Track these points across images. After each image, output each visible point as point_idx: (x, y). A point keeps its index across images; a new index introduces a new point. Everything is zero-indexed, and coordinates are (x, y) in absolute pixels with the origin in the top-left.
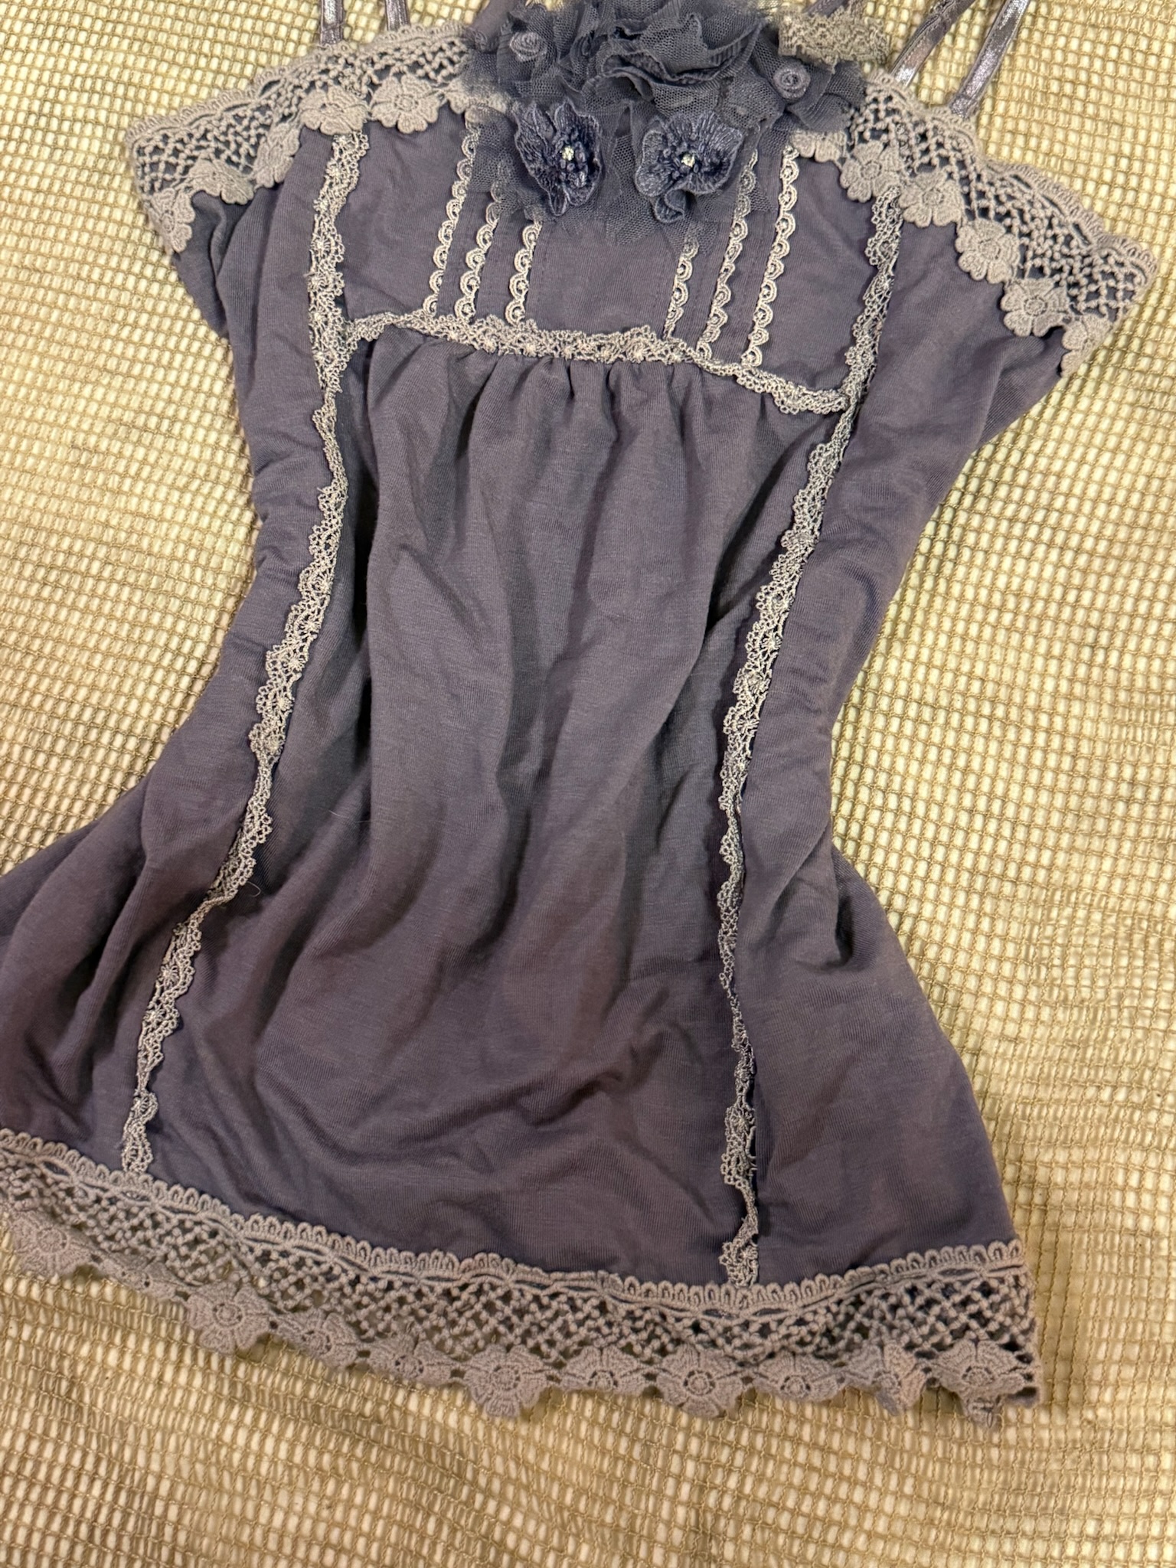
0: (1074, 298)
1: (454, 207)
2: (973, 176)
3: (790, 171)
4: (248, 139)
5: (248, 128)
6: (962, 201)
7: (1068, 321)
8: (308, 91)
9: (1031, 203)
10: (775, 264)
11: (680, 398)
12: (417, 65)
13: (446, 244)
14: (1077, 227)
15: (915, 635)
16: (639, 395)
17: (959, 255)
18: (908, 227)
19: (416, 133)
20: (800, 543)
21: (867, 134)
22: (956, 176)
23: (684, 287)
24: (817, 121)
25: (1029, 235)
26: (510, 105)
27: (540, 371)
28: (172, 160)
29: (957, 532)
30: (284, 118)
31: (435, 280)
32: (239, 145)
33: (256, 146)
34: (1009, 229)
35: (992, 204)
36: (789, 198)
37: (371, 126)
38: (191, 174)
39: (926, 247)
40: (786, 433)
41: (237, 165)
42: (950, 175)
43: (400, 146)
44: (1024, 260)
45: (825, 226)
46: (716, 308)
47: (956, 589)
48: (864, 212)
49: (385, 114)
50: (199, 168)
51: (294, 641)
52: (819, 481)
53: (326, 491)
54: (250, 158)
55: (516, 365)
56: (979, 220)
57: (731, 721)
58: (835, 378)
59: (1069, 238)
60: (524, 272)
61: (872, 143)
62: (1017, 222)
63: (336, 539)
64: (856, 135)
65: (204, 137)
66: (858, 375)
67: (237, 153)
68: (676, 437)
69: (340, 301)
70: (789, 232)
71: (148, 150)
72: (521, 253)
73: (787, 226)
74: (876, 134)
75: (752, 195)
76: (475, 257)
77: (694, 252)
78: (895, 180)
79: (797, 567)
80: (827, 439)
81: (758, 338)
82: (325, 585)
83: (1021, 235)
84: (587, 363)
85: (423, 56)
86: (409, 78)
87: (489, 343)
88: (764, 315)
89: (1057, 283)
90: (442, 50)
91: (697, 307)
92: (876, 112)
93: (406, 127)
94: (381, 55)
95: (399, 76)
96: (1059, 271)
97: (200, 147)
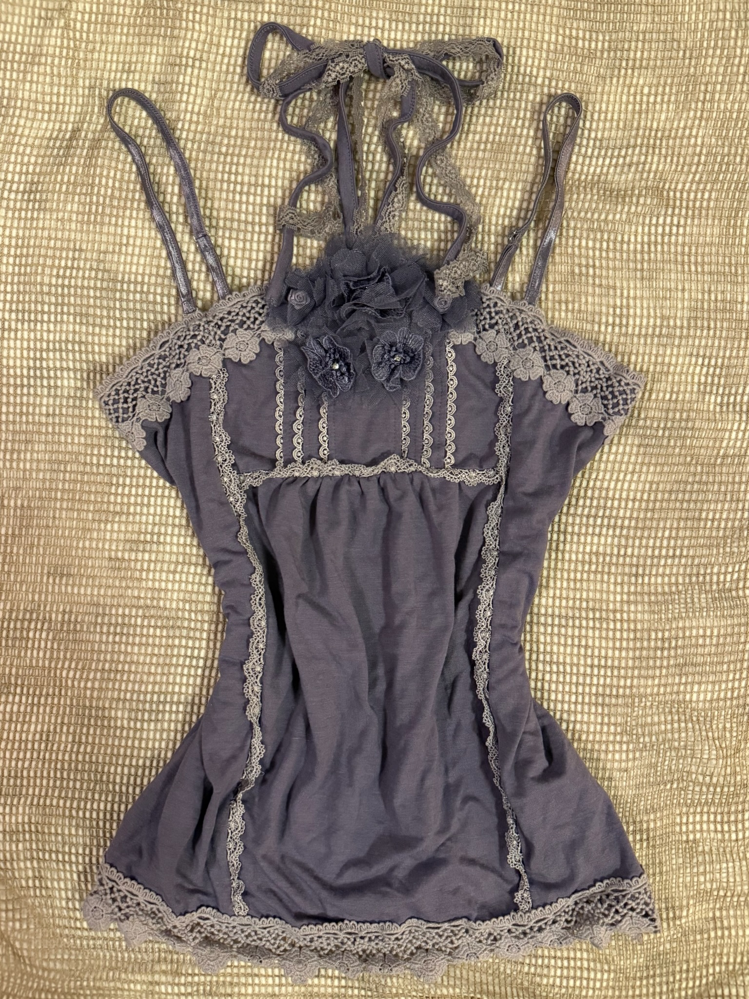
0: (605, 406)
1: (280, 399)
2: (547, 347)
3: (451, 355)
4: (159, 375)
5: (157, 369)
6: (542, 361)
7: (604, 419)
8: (187, 350)
9: (578, 356)
10: (451, 407)
11: (418, 489)
12: (242, 323)
13: (281, 420)
14: (602, 363)
15: (551, 584)
16: (398, 493)
17: (545, 393)
18: (518, 384)
19: (251, 362)
20: (491, 559)
21: (487, 326)
22: (538, 348)
23: (407, 424)
24: (460, 325)
25: (579, 373)
26: (296, 333)
27: (345, 488)
28: (125, 406)
29: (562, 527)
30: (178, 366)
31: (279, 441)
32: (156, 380)
33: (164, 378)
34: (568, 373)
35: (558, 361)
36: (452, 369)
37: (226, 362)
38: (137, 411)
39: (529, 391)
40: (472, 495)
41: (157, 392)
42: (535, 348)
43: (244, 371)
44: (577, 385)
45: (473, 380)
46: (426, 435)
47: (567, 556)
48: (492, 370)
49: (232, 354)
50: (141, 404)
51: (255, 656)
52: (494, 521)
53: (253, 576)
54: (164, 386)
55: (332, 483)
56: (553, 371)
57: (475, 655)
58: (492, 462)
59: (598, 370)
60: (325, 431)
61: (490, 331)
62: (572, 369)
63: (263, 599)
64: (480, 326)
65: (136, 383)
66: (504, 461)
67: (156, 386)
68: (420, 510)
69: (234, 466)
70: (455, 386)
71: (111, 402)
72: (321, 422)
73: (453, 383)
74: (492, 326)
75: (433, 369)
76: (297, 427)
77: (409, 404)
78: (506, 353)
79: (493, 573)
80: (494, 499)
81: (451, 449)
82: (263, 623)
83: (575, 374)
84: (368, 479)
85: (244, 315)
86: (240, 331)
87: (316, 474)
88: (450, 435)
89: (595, 396)
90: (253, 308)
91: (416, 435)
92: (490, 313)
93: (245, 361)
94: (222, 319)
95: (235, 331)
96: (596, 388)
97: (136, 390)
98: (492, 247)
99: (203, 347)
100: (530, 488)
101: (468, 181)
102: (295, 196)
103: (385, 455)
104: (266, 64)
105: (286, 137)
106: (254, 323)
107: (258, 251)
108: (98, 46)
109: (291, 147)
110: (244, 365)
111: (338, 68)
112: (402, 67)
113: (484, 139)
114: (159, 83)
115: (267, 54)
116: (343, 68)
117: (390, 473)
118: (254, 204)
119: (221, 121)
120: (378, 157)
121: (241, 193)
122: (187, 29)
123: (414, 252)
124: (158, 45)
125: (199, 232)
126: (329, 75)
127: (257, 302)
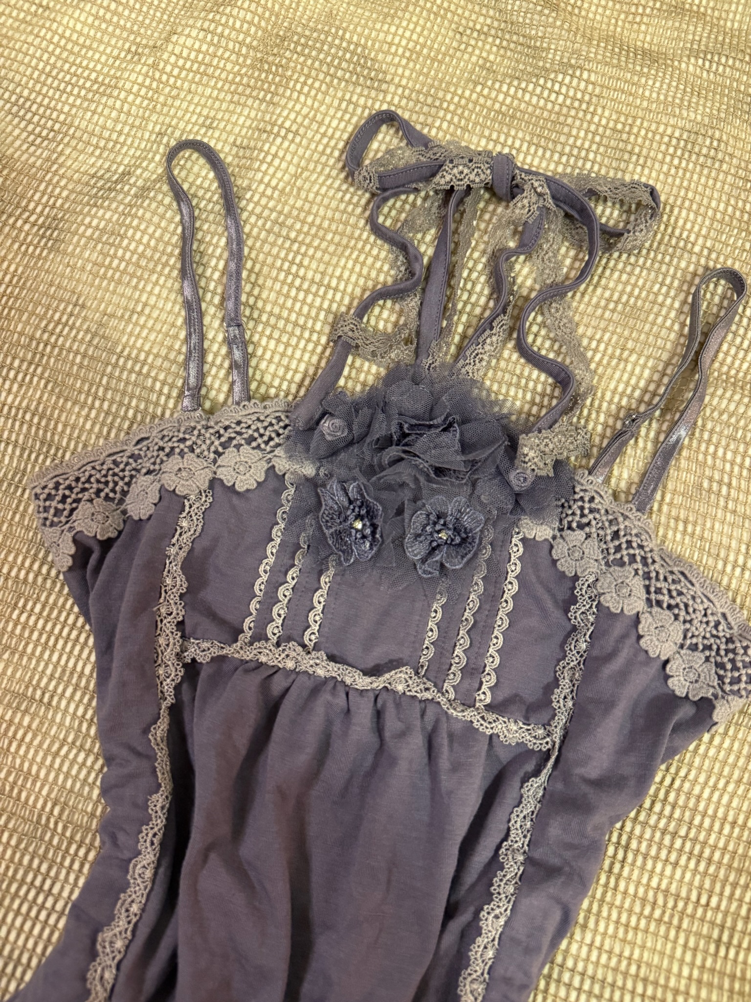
0: (721, 678)
1: (272, 549)
2: (653, 575)
3: (517, 550)
4: (122, 479)
5: (123, 470)
6: (643, 591)
7: (716, 697)
8: (168, 455)
9: (694, 598)
10: (502, 621)
11: (429, 728)
12: (252, 439)
13: (265, 577)
14: (724, 615)
16: (399, 726)
17: (640, 637)
18: (604, 615)
19: (248, 490)
20: (513, 866)
21: (574, 525)
22: (641, 572)
23: (435, 628)
24: (538, 513)
25: (690, 621)
26: (318, 469)
27: (325, 696)
28: (60, 506)
30: (149, 472)
31: (254, 606)
32: (116, 484)
33: (128, 484)
34: (676, 617)
35: (666, 598)
36: (514, 568)
37: (214, 482)
38: (74, 517)
39: (618, 629)
40: (504, 756)
41: (113, 499)
42: (636, 571)
43: (235, 500)
44: (685, 637)
45: (540, 591)
46: (458, 651)
48: (569, 584)
49: (226, 475)
50: (84, 508)
51: (121, 924)
52: (530, 805)
53: (155, 797)
54: (125, 493)
55: (310, 684)
56: (656, 609)
58: (545, 716)
59: (717, 624)
60: (320, 608)
61: (578, 532)
62: (683, 613)
63: (160, 835)
64: (565, 522)
65: (88, 481)
66: (561, 719)
67: (113, 491)
68: (426, 760)
69: (180, 625)
70: (513, 592)
71: (42, 497)
72: (318, 594)
73: (512, 588)
74: (581, 526)
75: (488, 562)
76: (284, 592)
77: (444, 600)
78: (594, 567)
79: (511, 889)
80: (537, 773)
81: (490, 680)
82: (149, 874)
83: (685, 622)
84: (362, 692)
85: (257, 430)
86: (245, 449)
87: (290, 665)
88: (493, 661)
89: (707, 659)
90: (271, 424)
91: (445, 645)
92: (582, 508)
93: (240, 487)
94: (226, 428)
95: (238, 447)
96: (709, 648)
97: (84, 490)
98: (599, 428)
99: (189, 456)
100: (593, 771)
101: (585, 342)
102: (365, 308)
103: (394, 664)
104: (371, 155)
105: (372, 238)
106: (267, 443)
107: (300, 360)
108: (182, 95)
109: (375, 252)
110: (238, 493)
111: (455, 171)
112: (535, 189)
113: (615, 297)
114: (240, 147)
115: (375, 145)
116: (462, 172)
117: (395, 692)
118: (311, 306)
119: (299, 204)
120: (478, 288)
121: (299, 289)
122: (290, 98)
123: (496, 409)
124: (251, 108)
125: (234, 321)
126: (443, 176)
127: (279, 419)
